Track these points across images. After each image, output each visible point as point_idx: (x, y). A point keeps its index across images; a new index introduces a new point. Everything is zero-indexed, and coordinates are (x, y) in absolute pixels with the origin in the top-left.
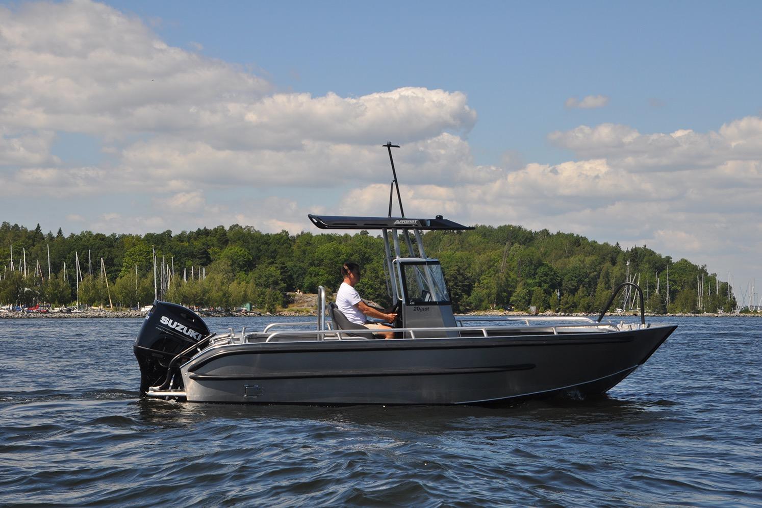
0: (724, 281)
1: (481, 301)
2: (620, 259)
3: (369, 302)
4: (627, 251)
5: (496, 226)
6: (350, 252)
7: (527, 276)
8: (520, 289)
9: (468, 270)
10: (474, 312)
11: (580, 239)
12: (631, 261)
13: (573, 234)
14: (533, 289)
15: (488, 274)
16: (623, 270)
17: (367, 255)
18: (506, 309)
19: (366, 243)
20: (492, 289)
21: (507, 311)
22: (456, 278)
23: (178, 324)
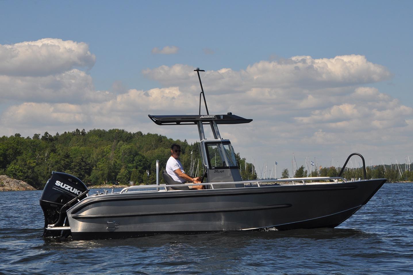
0: (249, 163)
1: (97, 179)
2: (187, 150)
3: (19, 182)
4: (192, 145)
5: (107, 130)
6: (6, 148)
7: (128, 162)
8: (123, 170)
9: (88, 159)
10: (93, 186)
11: (162, 138)
12: (194, 151)
13: (157, 135)
14: (132, 170)
15: (102, 161)
16: (189, 157)
17: (18, 150)
18: (114, 184)
19: (18, 142)
20: (105, 171)
21: (115, 185)
22: (80, 164)
23: (67, 185)
